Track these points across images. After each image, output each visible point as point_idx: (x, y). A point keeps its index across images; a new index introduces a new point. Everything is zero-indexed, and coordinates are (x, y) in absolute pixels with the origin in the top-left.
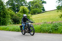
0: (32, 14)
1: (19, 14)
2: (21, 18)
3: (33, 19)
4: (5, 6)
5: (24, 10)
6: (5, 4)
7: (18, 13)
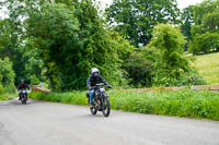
0: (196, 52)
1: (151, 53)
2: (155, 64)
3: (201, 72)
4: (103, 21)
5: (166, 37)
6: (101, 16)
7: (146, 48)
